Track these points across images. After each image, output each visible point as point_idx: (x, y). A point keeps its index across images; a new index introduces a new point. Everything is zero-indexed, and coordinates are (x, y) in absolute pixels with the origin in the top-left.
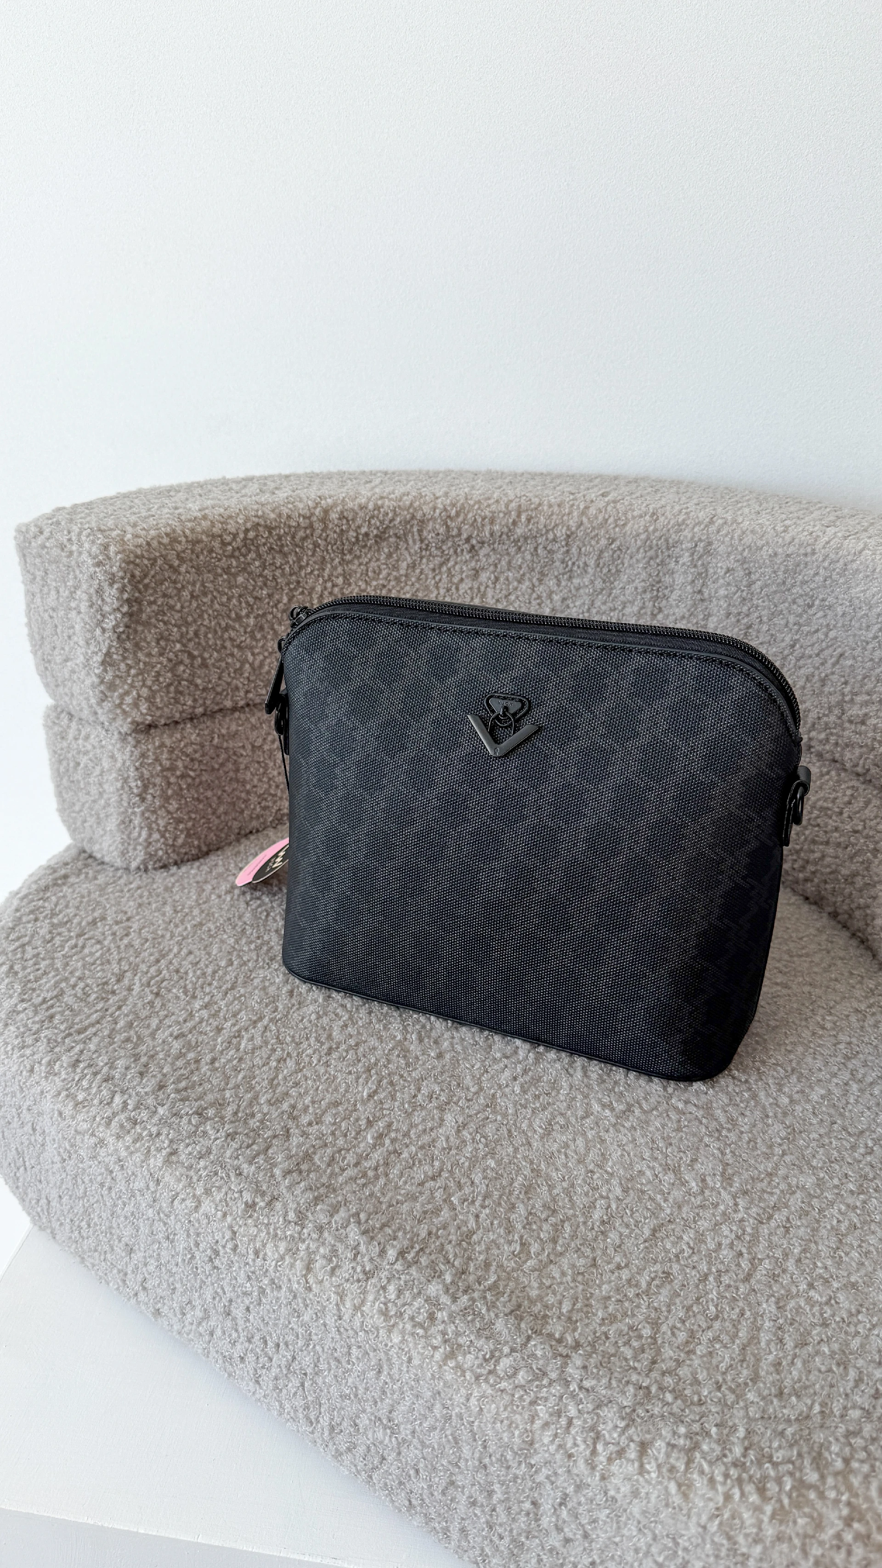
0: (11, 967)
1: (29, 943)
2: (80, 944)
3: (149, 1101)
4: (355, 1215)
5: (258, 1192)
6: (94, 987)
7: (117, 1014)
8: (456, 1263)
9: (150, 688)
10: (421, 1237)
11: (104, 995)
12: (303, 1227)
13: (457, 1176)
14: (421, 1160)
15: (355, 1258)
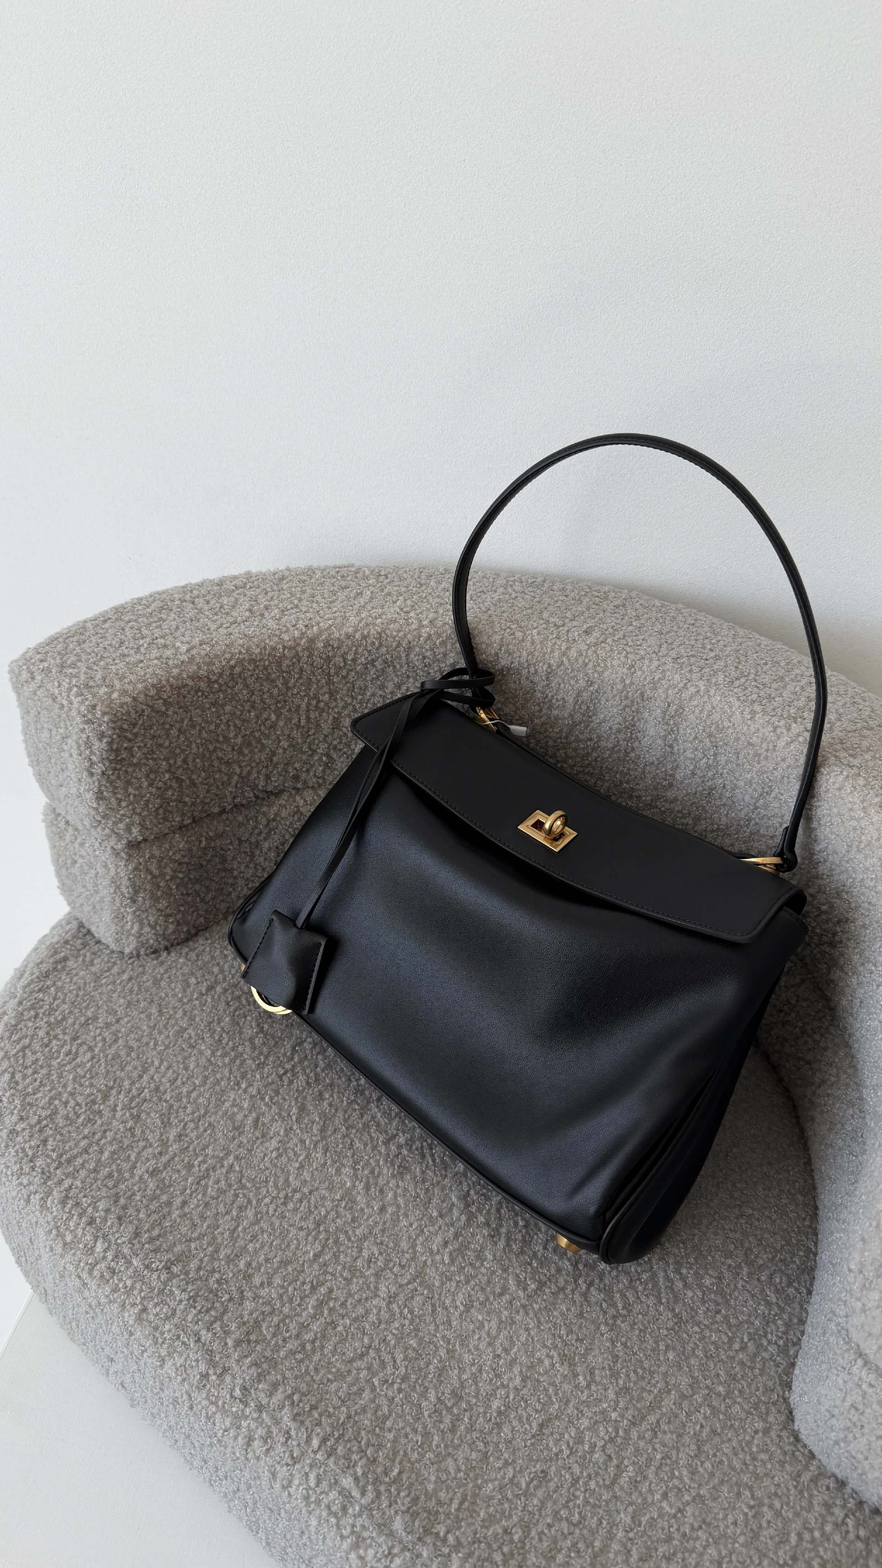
0: (13, 1075)
1: (30, 1044)
2: (74, 1050)
3: (126, 1251)
4: (290, 1397)
5: (212, 1363)
6: (83, 1106)
7: (102, 1142)
8: (368, 1452)
9: (140, 814)
10: (341, 1422)
11: (91, 1117)
12: (246, 1405)
13: (383, 1354)
14: (353, 1334)
15: (286, 1442)
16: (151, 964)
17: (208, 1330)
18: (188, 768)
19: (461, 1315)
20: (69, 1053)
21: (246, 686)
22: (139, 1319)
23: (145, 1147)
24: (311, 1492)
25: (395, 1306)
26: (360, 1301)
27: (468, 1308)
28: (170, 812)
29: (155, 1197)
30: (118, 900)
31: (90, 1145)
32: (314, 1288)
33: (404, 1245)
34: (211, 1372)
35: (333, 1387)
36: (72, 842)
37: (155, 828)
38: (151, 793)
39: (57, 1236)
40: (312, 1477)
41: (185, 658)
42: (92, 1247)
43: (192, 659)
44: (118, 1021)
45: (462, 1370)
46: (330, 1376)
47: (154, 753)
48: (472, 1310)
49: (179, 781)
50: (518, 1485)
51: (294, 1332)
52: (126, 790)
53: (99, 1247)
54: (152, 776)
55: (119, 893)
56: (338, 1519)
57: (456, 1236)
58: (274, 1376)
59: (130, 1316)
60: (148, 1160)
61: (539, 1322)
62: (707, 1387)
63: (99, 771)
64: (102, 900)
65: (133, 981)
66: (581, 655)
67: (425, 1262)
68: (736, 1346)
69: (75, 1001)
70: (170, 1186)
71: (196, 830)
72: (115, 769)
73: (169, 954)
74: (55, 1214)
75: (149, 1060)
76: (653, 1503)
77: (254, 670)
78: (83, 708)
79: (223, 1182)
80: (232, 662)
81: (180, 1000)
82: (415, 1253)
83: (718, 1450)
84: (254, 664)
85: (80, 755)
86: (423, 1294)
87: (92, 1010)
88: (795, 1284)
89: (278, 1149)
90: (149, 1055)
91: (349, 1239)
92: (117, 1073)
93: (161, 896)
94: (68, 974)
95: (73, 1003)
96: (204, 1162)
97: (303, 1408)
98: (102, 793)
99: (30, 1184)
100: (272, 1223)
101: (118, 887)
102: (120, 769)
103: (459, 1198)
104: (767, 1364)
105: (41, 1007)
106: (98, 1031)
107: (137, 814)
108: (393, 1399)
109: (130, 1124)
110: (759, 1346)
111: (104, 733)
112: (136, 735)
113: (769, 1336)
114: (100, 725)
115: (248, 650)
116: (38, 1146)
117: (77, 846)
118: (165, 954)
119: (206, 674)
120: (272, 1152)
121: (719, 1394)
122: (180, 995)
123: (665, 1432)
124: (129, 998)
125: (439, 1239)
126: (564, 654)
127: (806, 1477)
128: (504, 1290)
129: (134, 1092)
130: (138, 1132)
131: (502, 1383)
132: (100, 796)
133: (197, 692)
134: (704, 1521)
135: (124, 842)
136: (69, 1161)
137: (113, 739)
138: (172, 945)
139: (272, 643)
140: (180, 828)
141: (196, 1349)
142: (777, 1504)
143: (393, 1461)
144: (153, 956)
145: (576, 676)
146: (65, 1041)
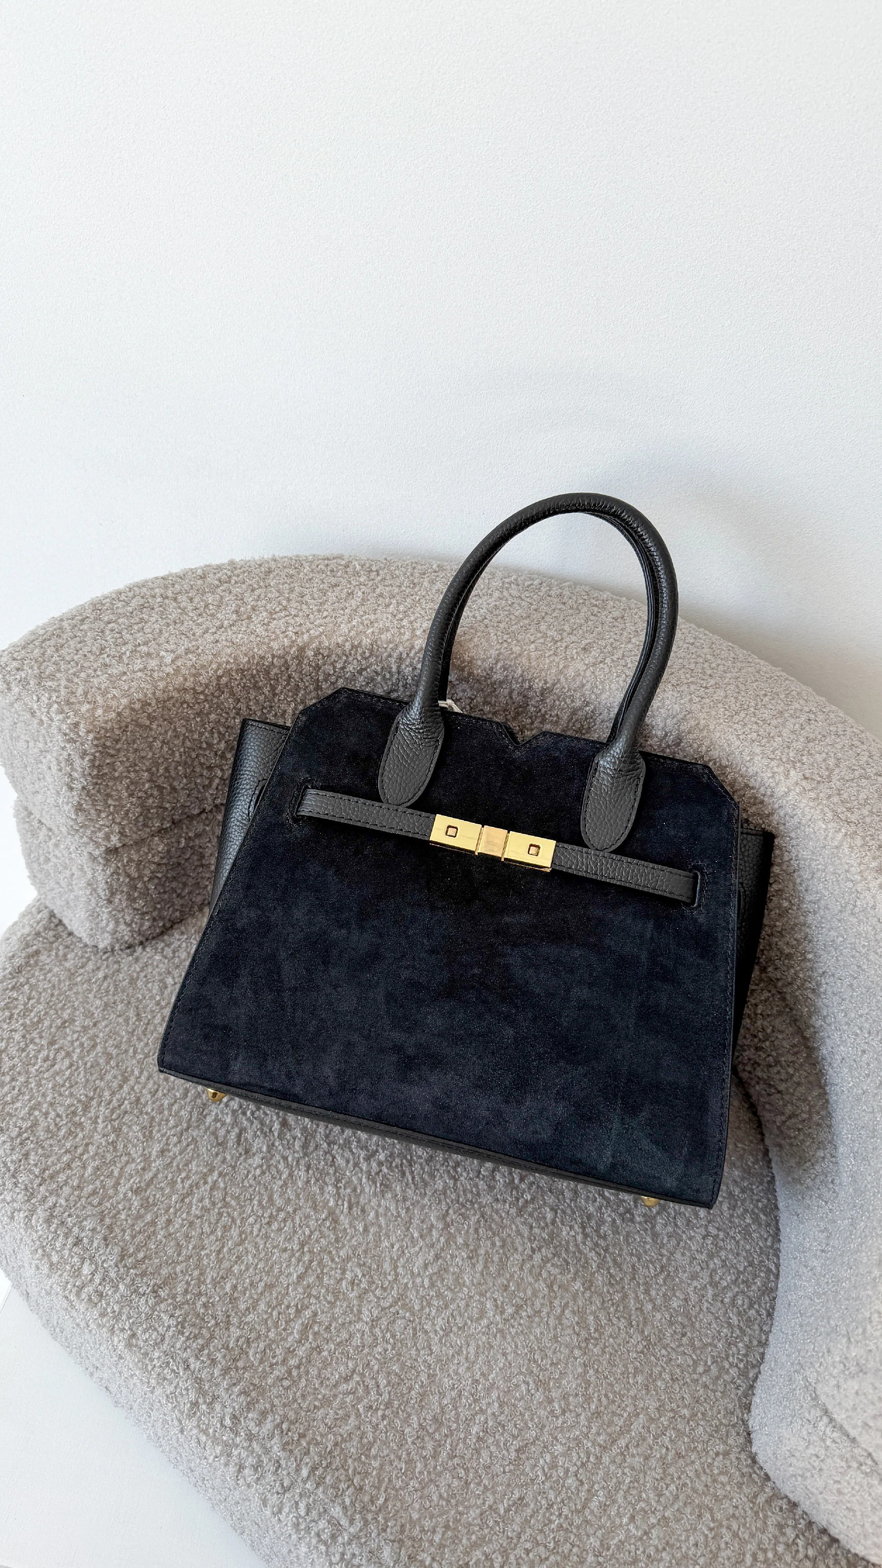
3: (113, 1275)
4: (279, 1426)
5: (201, 1392)
6: (64, 1118)
7: (85, 1157)
8: (355, 1481)
9: (120, 824)
10: (328, 1450)
11: (73, 1129)
12: (237, 1434)
13: (367, 1380)
14: (338, 1359)
15: (277, 1470)
16: (126, 960)
17: (197, 1358)
18: (170, 776)
19: (441, 1339)
20: (46, 1059)
21: (232, 694)
22: (129, 1345)
23: (127, 1163)
24: (301, 1520)
25: (377, 1330)
26: (344, 1324)
27: (447, 1332)
28: (149, 819)
29: (139, 1217)
30: (93, 900)
31: (73, 1160)
32: (298, 1312)
33: (387, 1266)
34: (201, 1401)
35: (320, 1413)
36: (46, 842)
37: (134, 835)
38: (132, 802)
39: (43, 1255)
40: (302, 1506)
41: (170, 670)
42: (79, 1269)
43: (177, 671)
44: (95, 1025)
45: (442, 1395)
46: (317, 1403)
47: (136, 765)
48: (451, 1335)
49: (160, 788)
50: (496, 1511)
51: (280, 1358)
52: (106, 801)
53: (86, 1269)
54: (132, 787)
55: (95, 895)
56: (328, 1547)
57: (437, 1257)
58: (263, 1405)
59: (119, 1341)
60: (131, 1176)
61: (516, 1347)
62: (672, 1410)
63: (80, 786)
64: (77, 898)
65: (109, 979)
66: (579, 675)
67: (406, 1284)
68: (701, 1369)
69: (51, 1001)
70: (155, 1205)
71: (176, 831)
72: (96, 784)
73: (144, 948)
74: (40, 1233)
75: (129, 1069)
76: (621, 1525)
77: (242, 679)
78: (64, 727)
79: (207, 1200)
80: (220, 672)
81: (158, 1003)
82: (397, 1275)
83: (682, 1473)
84: (242, 673)
85: (60, 770)
86: (404, 1318)
87: (68, 1011)
88: (756, 1306)
89: (261, 1166)
90: (129, 1064)
91: (333, 1260)
92: (97, 1082)
93: (138, 897)
94: (41, 970)
95: (48, 1003)
96: (188, 1177)
97: (292, 1438)
98: (81, 805)
99: (13, 1201)
100: (256, 1243)
101: (95, 890)
102: (101, 784)
103: (438, 1218)
104: (728, 1387)
105: (16, 1007)
106: (75, 1036)
107: (116, 823)
108: (377, 1425)
109: (112, 1137)
110: (722, 1369)
111: (86, 751)
112: (119, 750)
113: (731, 1359)
114: (82, 744)
115: (235, 658)
116: (20, 1161)
117: (51, 847)
118: (139, 949)
119: (192, 686)
120: (255, 1169)
121: (683, 1417)
122: (158, 998)
123: (633, 1456)
124: (105, 999)
125: (420, 1262)
126: (561, 672)
127: (761, 1499)
128: (482, 1313)
129: (115, 1103)
130: (120, 1146)
131: (480, 1408)
132: (79, 808)
133: (182, 704)
134: (667, 1543)
135: (103, 849)
136: (52, 1177)
137: (95, 757)
138: (147, 940)
139: (260, 652)
140: (159, 832)
141: (185, 1377)
142: (735, 1527)
143: (379, 1488)
144: (128, 951)
145: (573, 696)
146: (42, 1045)
